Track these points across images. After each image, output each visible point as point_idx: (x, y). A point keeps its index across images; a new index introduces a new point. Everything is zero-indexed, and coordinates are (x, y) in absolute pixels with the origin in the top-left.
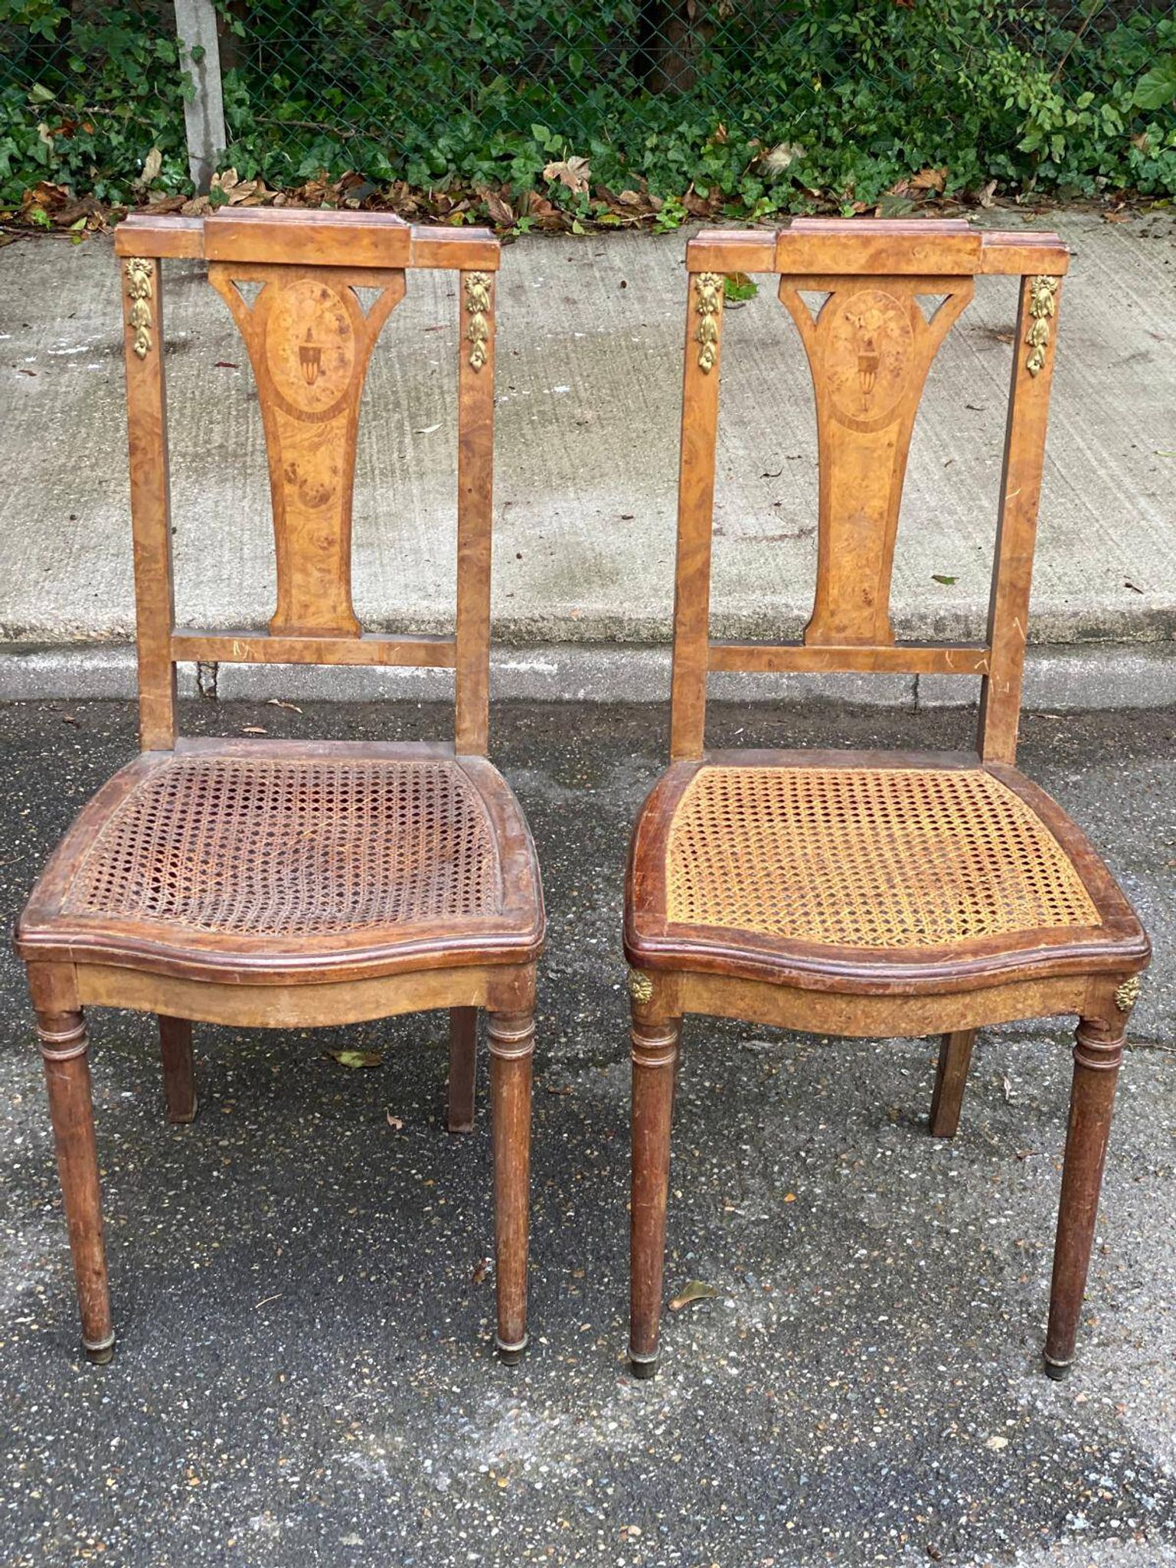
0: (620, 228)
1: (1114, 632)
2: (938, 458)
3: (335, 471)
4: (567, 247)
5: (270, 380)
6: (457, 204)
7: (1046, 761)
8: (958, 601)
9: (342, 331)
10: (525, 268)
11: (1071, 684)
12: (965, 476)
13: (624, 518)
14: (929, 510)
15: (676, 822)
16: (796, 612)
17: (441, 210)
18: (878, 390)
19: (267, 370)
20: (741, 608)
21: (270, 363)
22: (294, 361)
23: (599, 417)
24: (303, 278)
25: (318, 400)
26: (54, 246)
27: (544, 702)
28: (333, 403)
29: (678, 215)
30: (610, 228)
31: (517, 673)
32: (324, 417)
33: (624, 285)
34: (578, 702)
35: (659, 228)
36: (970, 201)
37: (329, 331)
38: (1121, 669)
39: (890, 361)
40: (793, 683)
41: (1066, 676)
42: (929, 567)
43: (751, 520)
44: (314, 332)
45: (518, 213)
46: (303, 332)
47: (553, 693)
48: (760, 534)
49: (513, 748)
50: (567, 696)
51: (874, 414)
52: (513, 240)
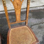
11: (24, 10)
15: (10, 35)
18: (18, 7)
39: (19, 5)
51: (18, 8)
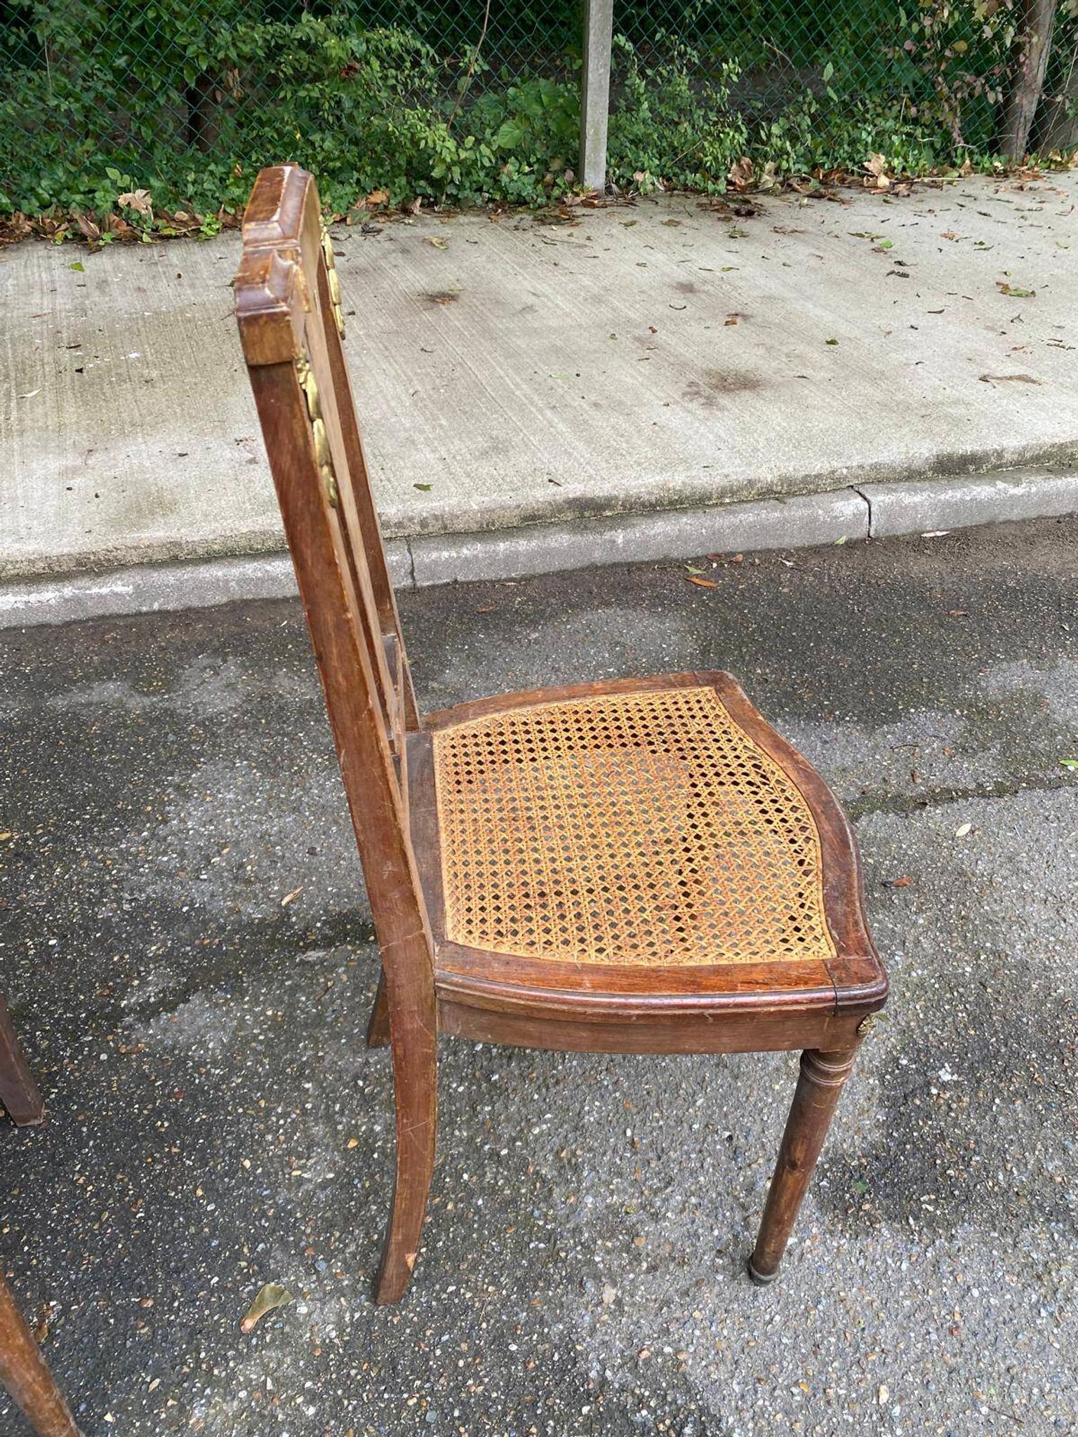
0: (176, 237)
1: (545, 516)
2: (407, 390)
4: (139, 252)
6: (59, 226)
7: (512, 623)
8: (435, 504)
10: (109, 267)
11: (522, 559)
12: (428, 402)
13: (181, 455)
14: (405, 430)
17: (48, 231)
23: (162, 376)
27: (127, 616)
29: (215, 227)
30: (169, 237)
31: (101, 596)
33: (179, 276)
34: (154, 613)
35: (203, 236)
36: (407, 212)
38: (553, 544)
41: (517, 553)
42: (411, 476)
45: (102, 229)
47: (133, 608)
49: (102, 662)
50: (144, 609)
52: (99, 249)
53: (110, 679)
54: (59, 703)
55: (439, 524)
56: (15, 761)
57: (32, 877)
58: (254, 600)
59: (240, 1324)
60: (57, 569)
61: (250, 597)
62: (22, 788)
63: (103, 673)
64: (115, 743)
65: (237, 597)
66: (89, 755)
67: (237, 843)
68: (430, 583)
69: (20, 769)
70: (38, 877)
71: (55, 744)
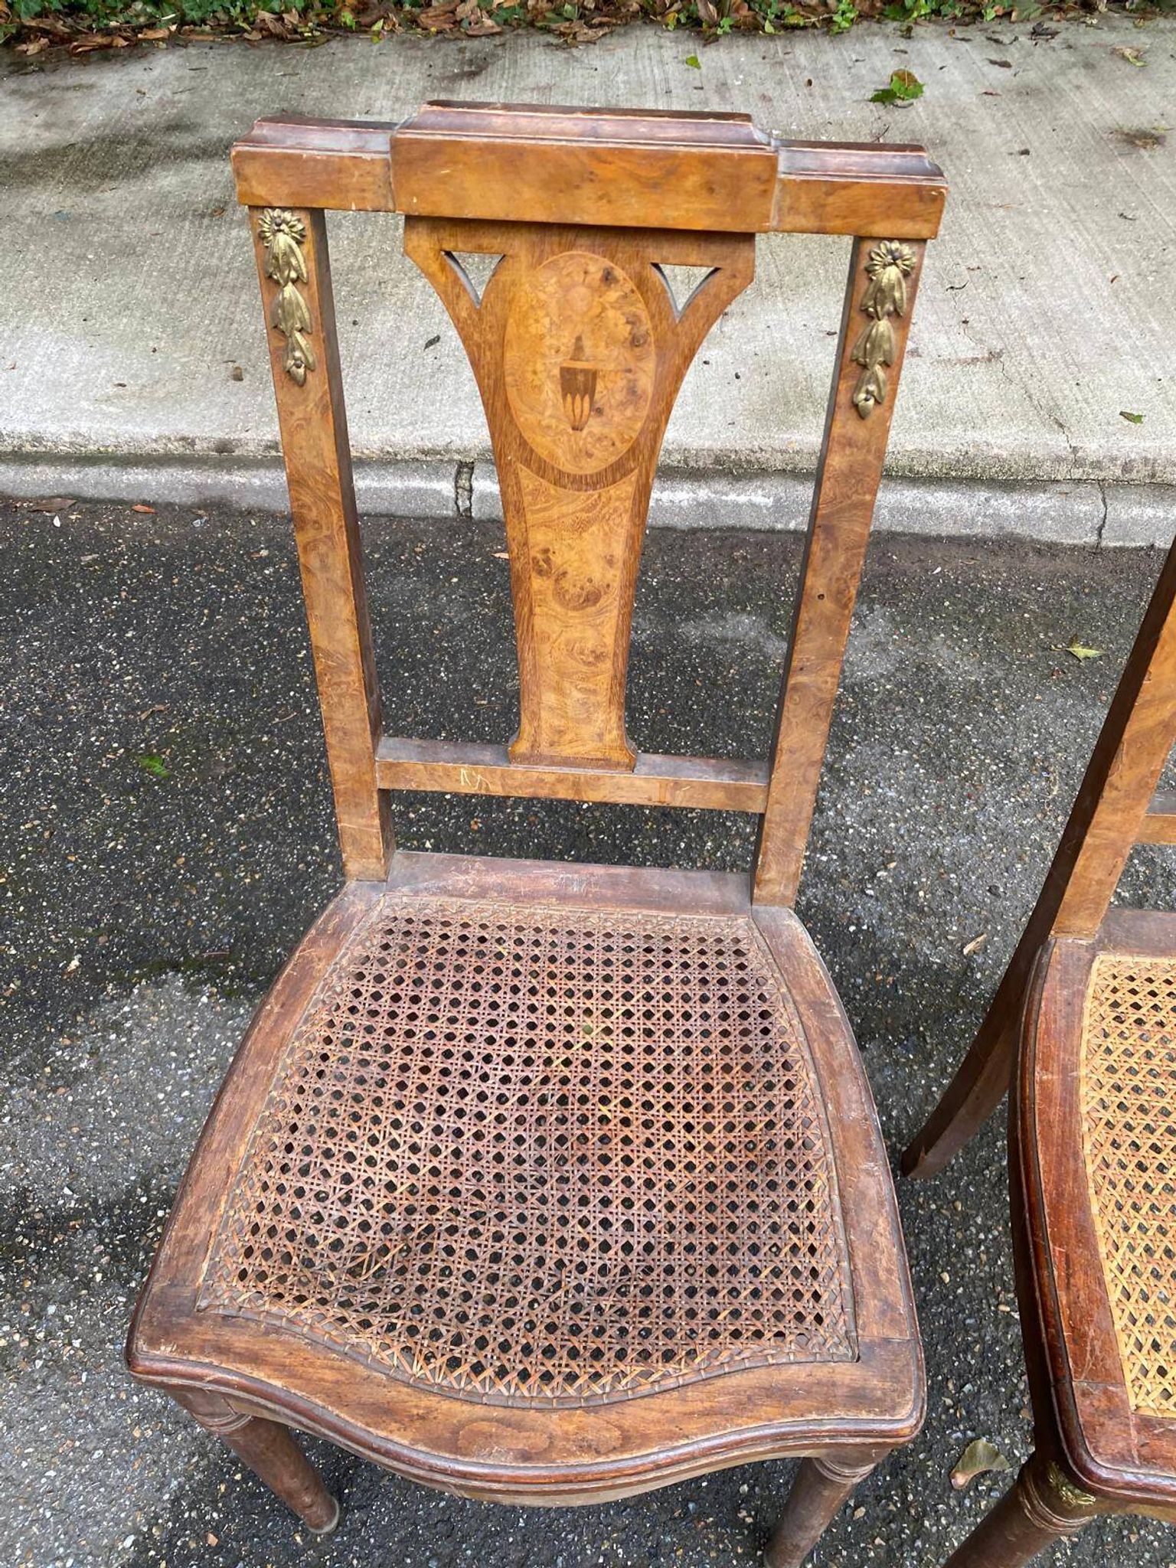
0: (804, 28)
2: (1104, 272)
3: (610, 561)
4: (761, 46)
5: (512, 421)
6: (672, 5)
8: (1148, 444)
9: (635, 342)
10: (728, 65)
12: (1131, 293)
13: (829, 334)
14: (1105, 332)
16: (996, 451)
17: (659, 10)
19: (506, 405)
20: (944, 445)
21: (512, 394)
22: (550, 391)
24: (571, 246)
25: (589, 455)
26: (359, 46)
27: (759, 531)
28: (613, 459)
29: (851, 15)
30: (795, 27)
32: (597, 481)
33: (810, 83)
34: (789, 532)
35: (835, 29)
37: (611, 341)
40: (987, 520)
42: (1117, 401)
43: (942, 340)
44: (587, 344)
45: (721, 14)
46: (566, 340)
47: (767, 523)
48: (953, 357)
49: (732, 586)
50: (779, 526)
52: (716, 38)
53: (744, 609)
54: (691, 631)
55: (1145, 471)
56: (652, 696)
57: (683, 845)
58: (903, 534)
59: (950, 1475)
60: (692, 464)
61: (900, 529)
62: (661, 732)
63: (738, 601)
64: (755, 695)
65: (885, 527)
66: (729, 703)
67: (904, 858)
68: (1119, 544)
69: (658, 708)
70: (688, 846)
71: (690, 683)
